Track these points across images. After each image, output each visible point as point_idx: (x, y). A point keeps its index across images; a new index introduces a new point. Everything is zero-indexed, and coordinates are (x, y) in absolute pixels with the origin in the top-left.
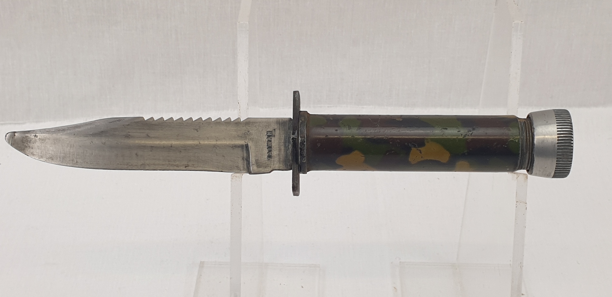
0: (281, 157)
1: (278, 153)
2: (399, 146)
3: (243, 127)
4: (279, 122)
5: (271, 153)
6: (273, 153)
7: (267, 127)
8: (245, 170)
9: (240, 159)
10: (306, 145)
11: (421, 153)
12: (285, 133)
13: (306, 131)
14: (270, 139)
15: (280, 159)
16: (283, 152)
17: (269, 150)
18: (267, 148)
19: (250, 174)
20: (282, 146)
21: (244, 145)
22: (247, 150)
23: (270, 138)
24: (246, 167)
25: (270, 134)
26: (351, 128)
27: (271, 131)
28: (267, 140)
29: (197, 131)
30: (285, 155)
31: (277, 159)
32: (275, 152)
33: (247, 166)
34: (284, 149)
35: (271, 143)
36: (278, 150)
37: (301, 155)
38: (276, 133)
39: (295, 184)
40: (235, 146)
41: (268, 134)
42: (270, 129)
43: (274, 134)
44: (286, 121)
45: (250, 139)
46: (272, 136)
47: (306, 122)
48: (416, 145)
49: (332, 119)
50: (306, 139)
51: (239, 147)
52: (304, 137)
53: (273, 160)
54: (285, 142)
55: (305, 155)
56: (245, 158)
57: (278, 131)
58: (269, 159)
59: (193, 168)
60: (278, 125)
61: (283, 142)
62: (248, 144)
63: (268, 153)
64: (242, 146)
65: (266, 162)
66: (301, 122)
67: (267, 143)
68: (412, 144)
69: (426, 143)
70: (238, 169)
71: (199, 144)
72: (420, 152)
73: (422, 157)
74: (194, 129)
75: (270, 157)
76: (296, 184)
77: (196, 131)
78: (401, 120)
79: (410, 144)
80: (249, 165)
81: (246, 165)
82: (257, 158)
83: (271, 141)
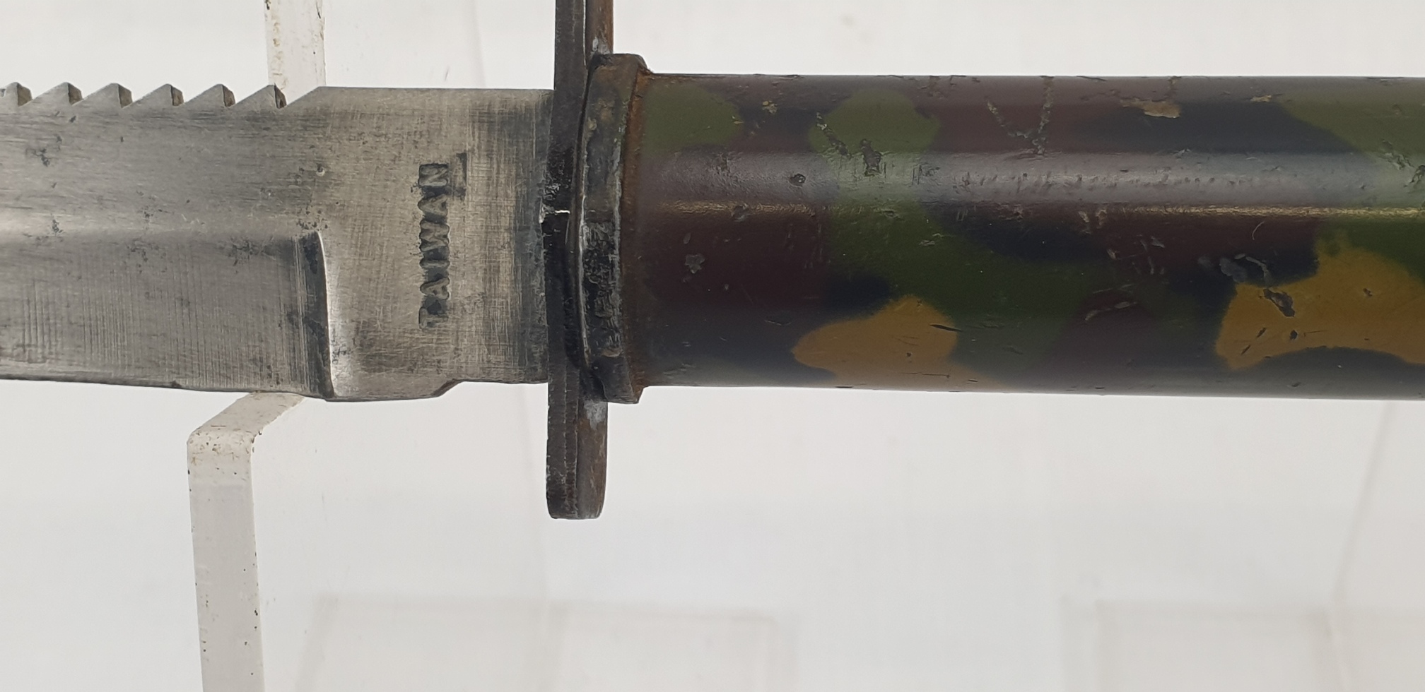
0: (498, 313)
1: (479, 288)
2: (1162, 272)
3: (292, 138)
4: (490, 114)
5: (444, 289)
6: (454, 290)
7: (423, 142)
8: (302, 382)
9: (277, 318)
10: (617, 268)
11: (1288, 310)
12: (517, 175)
13: (618, 183)
14: (437, 211)
15: (488, 323)
16: (505, 285)
17: (430, 270)
18: (422, 262)
19: (327, 401)
20: (505, 252)
21: (296, 239)
22: (314, 271)
23: (438, 203)
24: (304, 363)
25: (440, 179)
26: (881, 165)
27: (445, 166)
28: (421, 213)
29: (43, 159)
30: (519, 303)
31: (472, 323)
32: (464, 282)
33: (312, 356)
34: (516, 269)
35: (443, 231)
36: (480, 274)
37: (593, 318)
38: (469, 173)
39: (564, 480)
40: (246, 249)
41: (427, 183)
42: (441, 153)
43: (459, 179)
44: (528, 109)
45: (330, 207)
46: (447, 193)
47: (622, 130)
48: (1264, 268)
49: (772, 109)
50: (617, 233)
51: (268, 251)
52: (609, 218)
53: (451, 326)
54: (521, 229)
55: (615, 321)
56: (301, 310)
57: (484, 165)
58: (429, 324)
59: (23, 367)
60: (484, 132)
61: (508, 230)
62: (315, 236)
63: (423, 287)
64: (284, 250)
65: (417, 336)
66: (594, 132)
67: (424, 232)
68: (1242, 262)
69: (1322, 258)
70: (265, 370)
71: (51, 234)
72: (1281, 308)
73: (1294, 335)
74: (29, 151)
75: (434, 308)
76: (570, 481)
77: (37, 163)
78: (1174, 114)
79: (1224, 263)
80: (321, 351)
81: (304, 354)
82: (366, 316)
83: (441, 221)
